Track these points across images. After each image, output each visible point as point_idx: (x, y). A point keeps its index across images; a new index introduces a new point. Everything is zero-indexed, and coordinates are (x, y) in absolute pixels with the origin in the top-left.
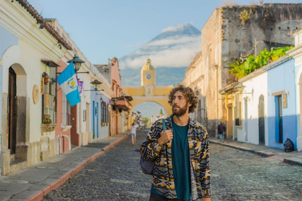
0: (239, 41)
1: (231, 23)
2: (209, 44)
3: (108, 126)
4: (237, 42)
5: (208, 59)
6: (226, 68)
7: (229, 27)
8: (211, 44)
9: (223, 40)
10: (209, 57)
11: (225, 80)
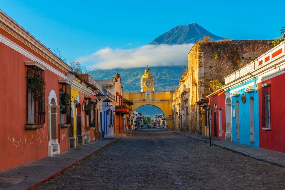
0: (212, 67)
1: (206, 55)
2: (192, 67)
3: (113, 127)
4: (210, 68)
5: (192, 77)
6: (202, 86)
7: (205, 58)
8: (193, 67)
9: (200, 67)
10: (192, 76)
11: (202, 95)
